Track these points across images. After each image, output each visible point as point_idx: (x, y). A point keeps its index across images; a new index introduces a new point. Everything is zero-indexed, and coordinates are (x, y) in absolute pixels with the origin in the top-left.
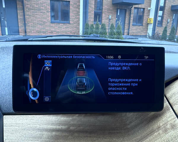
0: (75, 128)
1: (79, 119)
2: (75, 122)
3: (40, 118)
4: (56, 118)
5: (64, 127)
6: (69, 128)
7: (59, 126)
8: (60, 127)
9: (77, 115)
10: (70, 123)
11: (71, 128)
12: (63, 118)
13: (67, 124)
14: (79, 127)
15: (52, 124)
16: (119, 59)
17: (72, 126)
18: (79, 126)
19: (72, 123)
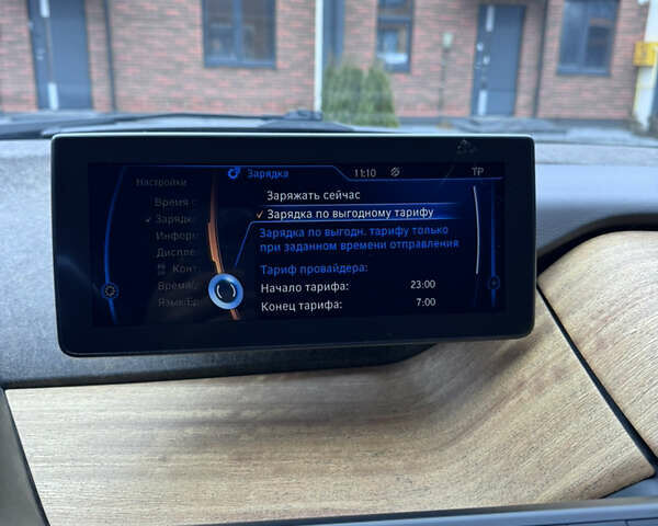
0: (259, 412)
2: (258, 397)
3: (134, 392)
4: (191, 389)
5: (220, 413)
6: (237, 414)
7: (206, 409)
8: (208, 413)
9: (261, 378)
10: (240, 401)
11: (246, 414)
12: (213, 388)
13: (232, 404)
14: (272, 408)
15: (180, 407)
16: (392, 177)
17: (247, 409)
18: (271, 406)
19: (246, 399)
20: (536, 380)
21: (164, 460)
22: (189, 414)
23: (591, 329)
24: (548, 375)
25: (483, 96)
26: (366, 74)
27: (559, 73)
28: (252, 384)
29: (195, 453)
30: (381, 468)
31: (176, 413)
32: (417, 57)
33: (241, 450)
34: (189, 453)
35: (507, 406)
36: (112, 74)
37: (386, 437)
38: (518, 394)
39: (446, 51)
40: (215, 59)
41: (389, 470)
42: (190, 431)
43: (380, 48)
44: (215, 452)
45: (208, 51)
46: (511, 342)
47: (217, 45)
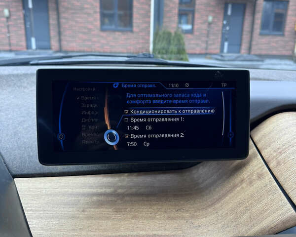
0: (125, 190)
1: (129, 179)
2: (125, 183)
4: (95, 179)
5: (108, 190)
8: (103, 190)
9: (126, 174)
10: (117, 185)
11: (120, 191)
12: (105, 179)
13: (113, 186)
14: (131, 189)
15: (91, 187)
16: (186, 87)
17: (120, 188)
18: (131, 187)
19: (120, 184)
20: (249, 179)
21: (83, 211)
22: (95, 191)
23: (274, 157)
24: (254, 177)
25: (226, 44)
26: (173, 34)
27: (261, 34)
28: (122, 178)
29: (97, 208)
30: (180, 217)
31: (89, 190)
32: (196, 27)
33: (118, 207)
34: (94, 208)
35: (236, 190)
36: (60, 33)
37: (182, 202)
38: (241, 184)
39: (210, 24)
40: (105, 27)
41: (183, 218)
42: (95, 198)
43: (180, 22)
44: (106, 208)
45: (102, 23)
46: (238, 162)
47: (107, 21)
